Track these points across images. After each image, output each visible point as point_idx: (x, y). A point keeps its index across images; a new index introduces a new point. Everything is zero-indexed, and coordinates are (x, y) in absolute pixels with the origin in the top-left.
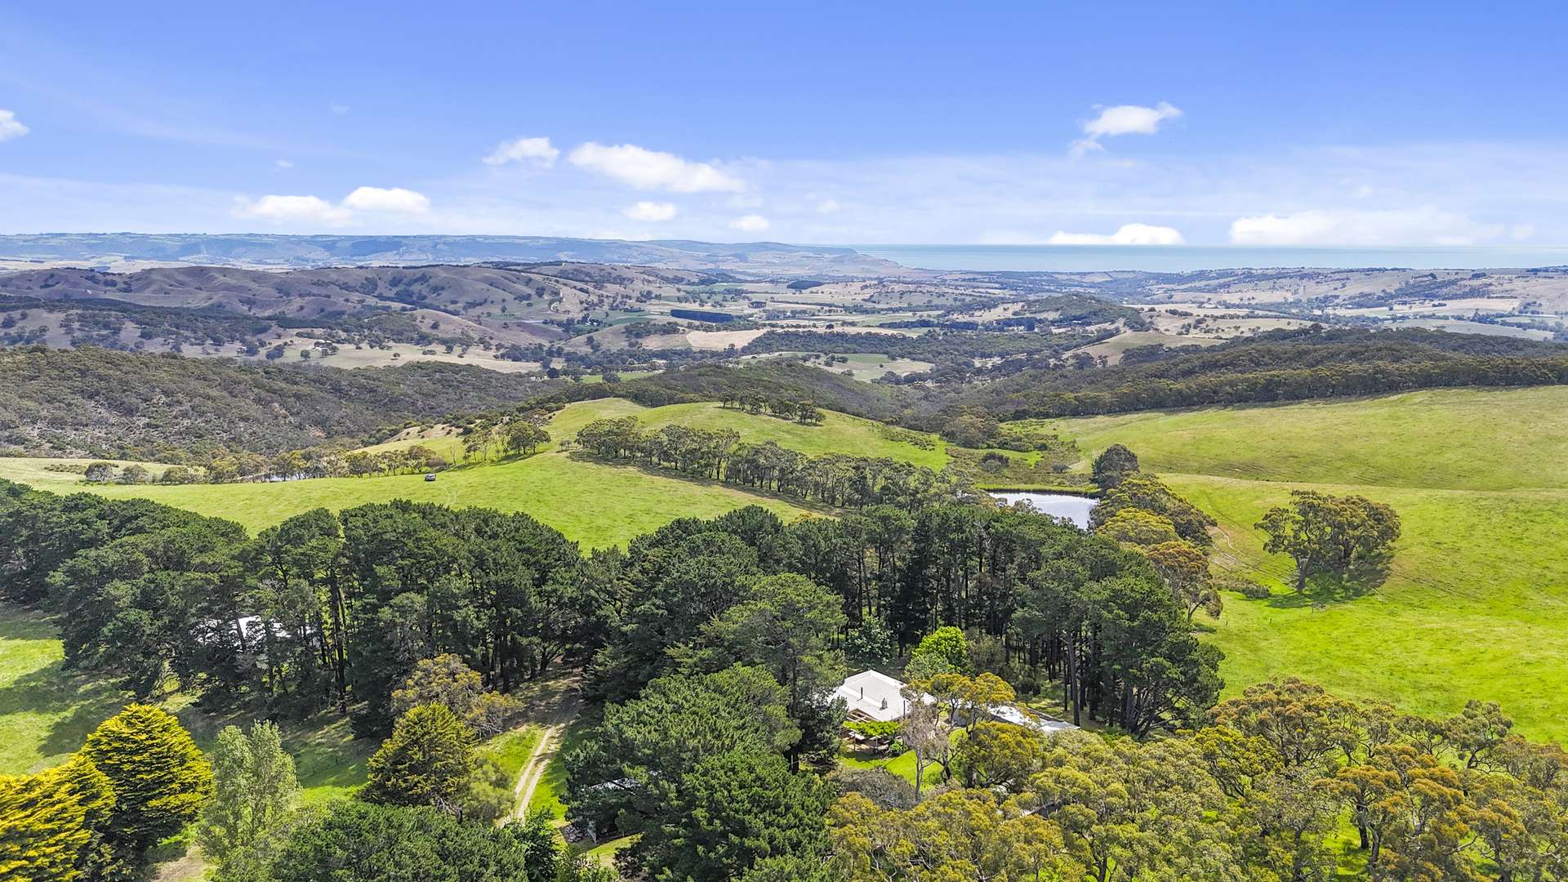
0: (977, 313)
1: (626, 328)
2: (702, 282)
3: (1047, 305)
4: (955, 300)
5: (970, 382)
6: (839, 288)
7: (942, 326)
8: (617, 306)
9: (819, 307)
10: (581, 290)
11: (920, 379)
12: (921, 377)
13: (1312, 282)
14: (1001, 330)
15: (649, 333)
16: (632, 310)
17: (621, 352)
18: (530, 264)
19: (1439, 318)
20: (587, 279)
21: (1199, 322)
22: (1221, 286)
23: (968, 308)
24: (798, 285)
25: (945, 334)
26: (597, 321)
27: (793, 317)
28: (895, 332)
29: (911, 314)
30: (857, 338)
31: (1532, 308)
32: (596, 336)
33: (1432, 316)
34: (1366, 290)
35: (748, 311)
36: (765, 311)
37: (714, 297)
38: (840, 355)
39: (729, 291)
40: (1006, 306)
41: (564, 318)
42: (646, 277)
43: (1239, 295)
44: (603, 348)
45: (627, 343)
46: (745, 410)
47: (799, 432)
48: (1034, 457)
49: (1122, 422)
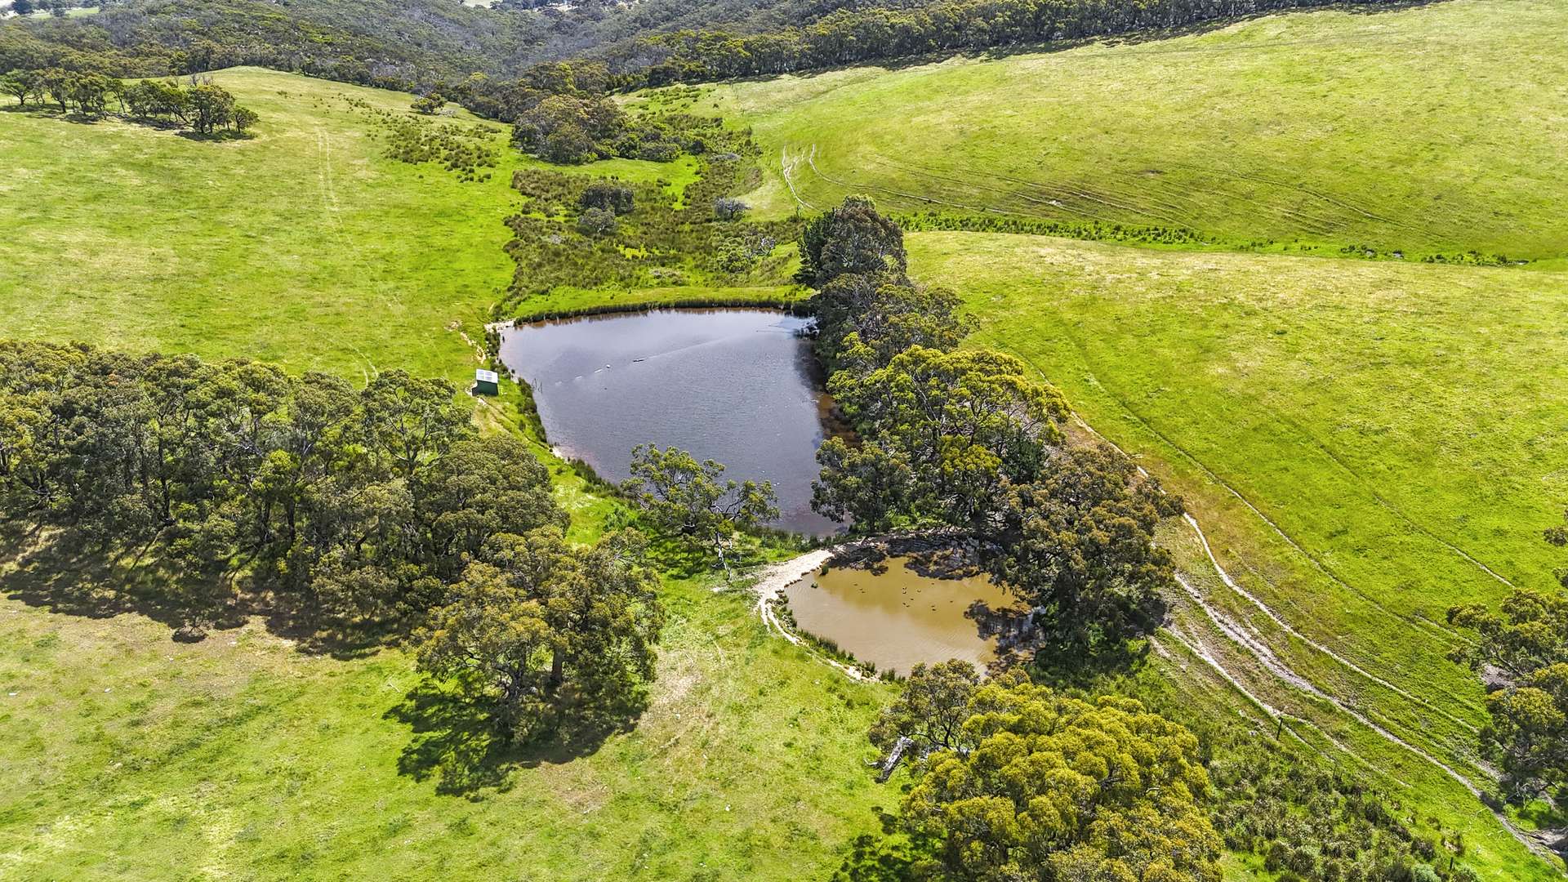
5: (613, 4)
11: (552, 1)
46: (70, 112)
47: (177, 163)
48: (683, 174)
49: (822, 88)
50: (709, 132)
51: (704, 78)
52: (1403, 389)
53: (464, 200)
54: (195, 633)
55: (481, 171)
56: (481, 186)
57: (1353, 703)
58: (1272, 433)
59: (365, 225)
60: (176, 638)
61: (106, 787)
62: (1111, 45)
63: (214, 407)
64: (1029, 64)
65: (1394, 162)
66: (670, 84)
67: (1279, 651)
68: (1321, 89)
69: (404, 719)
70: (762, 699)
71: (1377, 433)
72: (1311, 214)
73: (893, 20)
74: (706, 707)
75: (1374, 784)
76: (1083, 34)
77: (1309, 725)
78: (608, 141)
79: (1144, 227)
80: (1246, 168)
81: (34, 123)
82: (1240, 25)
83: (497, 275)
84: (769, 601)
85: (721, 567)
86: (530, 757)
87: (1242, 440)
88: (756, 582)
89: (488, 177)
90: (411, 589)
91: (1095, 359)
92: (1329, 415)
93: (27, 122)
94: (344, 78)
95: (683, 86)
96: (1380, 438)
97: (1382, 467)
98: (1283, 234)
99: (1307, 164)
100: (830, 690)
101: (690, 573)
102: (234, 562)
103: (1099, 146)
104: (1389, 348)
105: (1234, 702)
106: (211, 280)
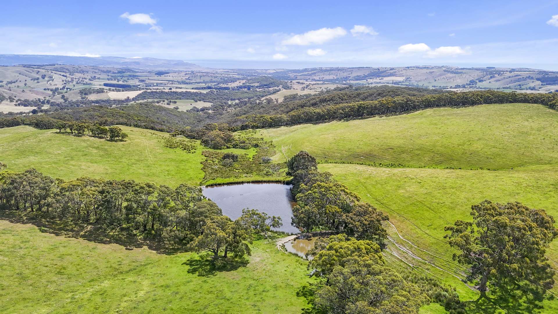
0: (229, 84)
1: (80, 91)
2: (119, 72)
3: (254, 80)
4: (221, 79)
5: (226, 110)
6: (176, 74)
7: (216, 88)
8: (80, 82)
9: (168, 82)
10: (63, 76)
11: (206, 110)
12: (208, 109)
13: (342, 72)
14: (238, 90)
15: (90, 93)
16: (87, 84)
17: (77, 101)
18: (40, 65)
19: (382, 83)
20: (67, 71)
21: (307, 86)
22: (312, 74)
23: (226, 82)
24: (160, 74)
25: (217, 91)
26: (69, 89)
27: (157, 86)
28: (197, 91)
29: (204, 84)
30: (181, 93)
31: (408, 80)
32: (66, 95)
33: (380, 83)
34: (359, 74)
35: (138, 84)
36: (145, 83)
37: (123, 78)
38: (173, 100)
39: (130, 76)
40: (240, 81)
41: (54, 87)
42: (94, 70)
43: (319, 77)
44: (69, 100)
45: (80, 98)
46: (74, 134)
47: (106, 147)
48: (252, 153)
49: (294, 130)
50: (260, 142)
51: (258, 127)
52: (449, 193)
53: (188, 157)
54: (131, 248)
55: (193, 151)
56: (193, 154)
57: (431, 262)
58: (415, 205)
59: (161, 163)
60: (126, 249)
61: (115, 276)
62: (381, 117)
63: (139, 191)
64: (356, 122)
65: (459, 145)
66: (247, 129)
67: (414, 252)
68: (439, 126)
69: (187, 264)
70: (278, 263)
71: (442, 203)
72: (436, 159)
73: (315, 111)
74: (264, 263)
75: (435, 279)
76: (372, 114)
77: (420, 267)
78: (230, 143)
79: (388, 164)
80: (417, 147)
81: (65, 136)
82: (419, 112)
83: (200, 175)
84: (280, 246)
85: (267, 238)
86: (221, 270)
87: (407, 206)
88: (276, 242)
89: (195, 152)
90: (187, 237)
91: (370, 190)
92: (430, 200)
93: (63, 136)
94: (147, 128)
95: (252, 130)
96: (443, 205)
97: (443, 211)
98: (428, 165)
99: (434, 146)
100: (296, 262)
101: (258, 240)
102: (138, 234)
103: (375, 142)
104: (447, 185)
105: (402, 264)
106: (121, 174)
